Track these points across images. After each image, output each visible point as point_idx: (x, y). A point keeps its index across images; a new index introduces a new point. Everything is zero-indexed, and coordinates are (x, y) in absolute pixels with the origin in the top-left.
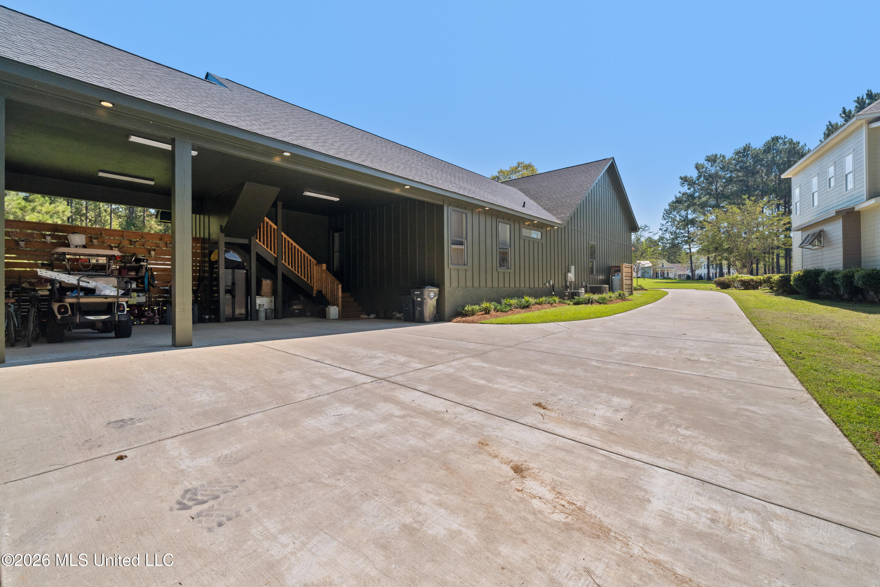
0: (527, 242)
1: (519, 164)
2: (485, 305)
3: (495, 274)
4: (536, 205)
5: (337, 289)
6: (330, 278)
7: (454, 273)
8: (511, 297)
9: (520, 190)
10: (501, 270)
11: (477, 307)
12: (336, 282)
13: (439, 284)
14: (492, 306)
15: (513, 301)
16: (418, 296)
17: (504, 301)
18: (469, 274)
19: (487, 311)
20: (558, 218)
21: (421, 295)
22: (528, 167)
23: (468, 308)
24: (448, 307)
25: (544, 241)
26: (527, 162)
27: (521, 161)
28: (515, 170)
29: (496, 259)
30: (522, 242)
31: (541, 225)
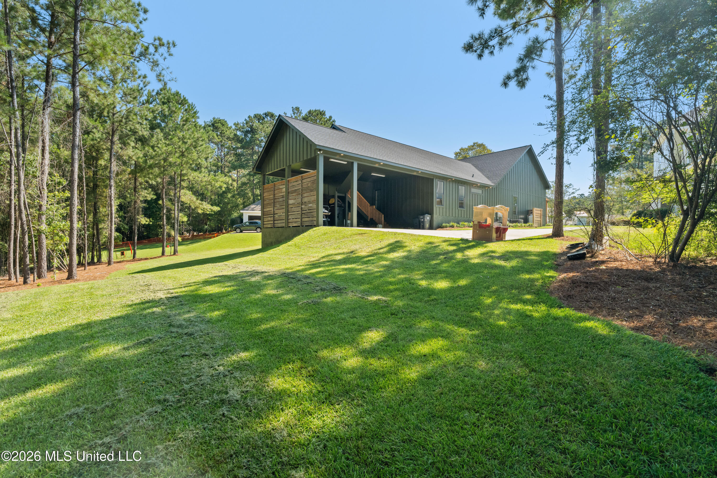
0: (474, 196)
1: (474, 144)
2: (451, 224)
3: (457, 210)
4: (481, 174)
5: (382, 217)
6: (378, 212)
7: (438, 209)
8: (465, 222)
9: (473, 165)
10: (460, 209)
11: (448, 225)
12: (381, 214)
13: (431, 213)
14: (455, 225)
15: (466, 224)
16: (422, 218)
17: (461, 223)
18: (444, 210)
19: (452, 227)
20: (492, 183)
21: (423, 218)
22: (481, 146)
23: (444, 224)
24: (435, 224)
25: (484, 194)
26: (480, 142)
27: (476, 142)
28: (471, 148)
29: (457, 205)
30: (471, 195)
31: (483, 187)
